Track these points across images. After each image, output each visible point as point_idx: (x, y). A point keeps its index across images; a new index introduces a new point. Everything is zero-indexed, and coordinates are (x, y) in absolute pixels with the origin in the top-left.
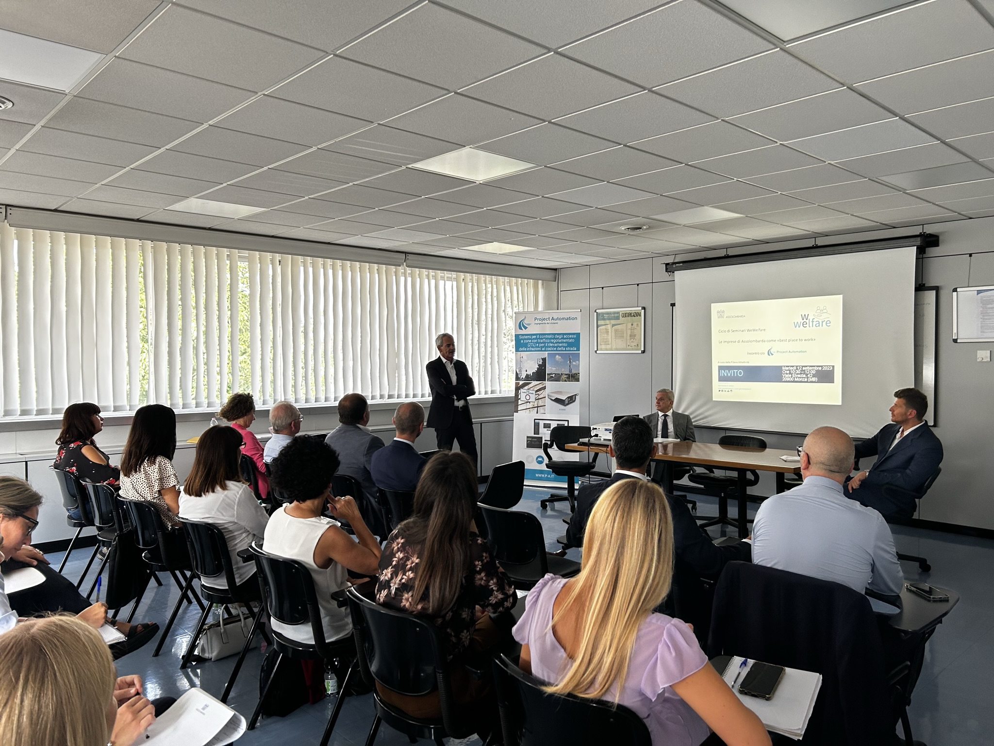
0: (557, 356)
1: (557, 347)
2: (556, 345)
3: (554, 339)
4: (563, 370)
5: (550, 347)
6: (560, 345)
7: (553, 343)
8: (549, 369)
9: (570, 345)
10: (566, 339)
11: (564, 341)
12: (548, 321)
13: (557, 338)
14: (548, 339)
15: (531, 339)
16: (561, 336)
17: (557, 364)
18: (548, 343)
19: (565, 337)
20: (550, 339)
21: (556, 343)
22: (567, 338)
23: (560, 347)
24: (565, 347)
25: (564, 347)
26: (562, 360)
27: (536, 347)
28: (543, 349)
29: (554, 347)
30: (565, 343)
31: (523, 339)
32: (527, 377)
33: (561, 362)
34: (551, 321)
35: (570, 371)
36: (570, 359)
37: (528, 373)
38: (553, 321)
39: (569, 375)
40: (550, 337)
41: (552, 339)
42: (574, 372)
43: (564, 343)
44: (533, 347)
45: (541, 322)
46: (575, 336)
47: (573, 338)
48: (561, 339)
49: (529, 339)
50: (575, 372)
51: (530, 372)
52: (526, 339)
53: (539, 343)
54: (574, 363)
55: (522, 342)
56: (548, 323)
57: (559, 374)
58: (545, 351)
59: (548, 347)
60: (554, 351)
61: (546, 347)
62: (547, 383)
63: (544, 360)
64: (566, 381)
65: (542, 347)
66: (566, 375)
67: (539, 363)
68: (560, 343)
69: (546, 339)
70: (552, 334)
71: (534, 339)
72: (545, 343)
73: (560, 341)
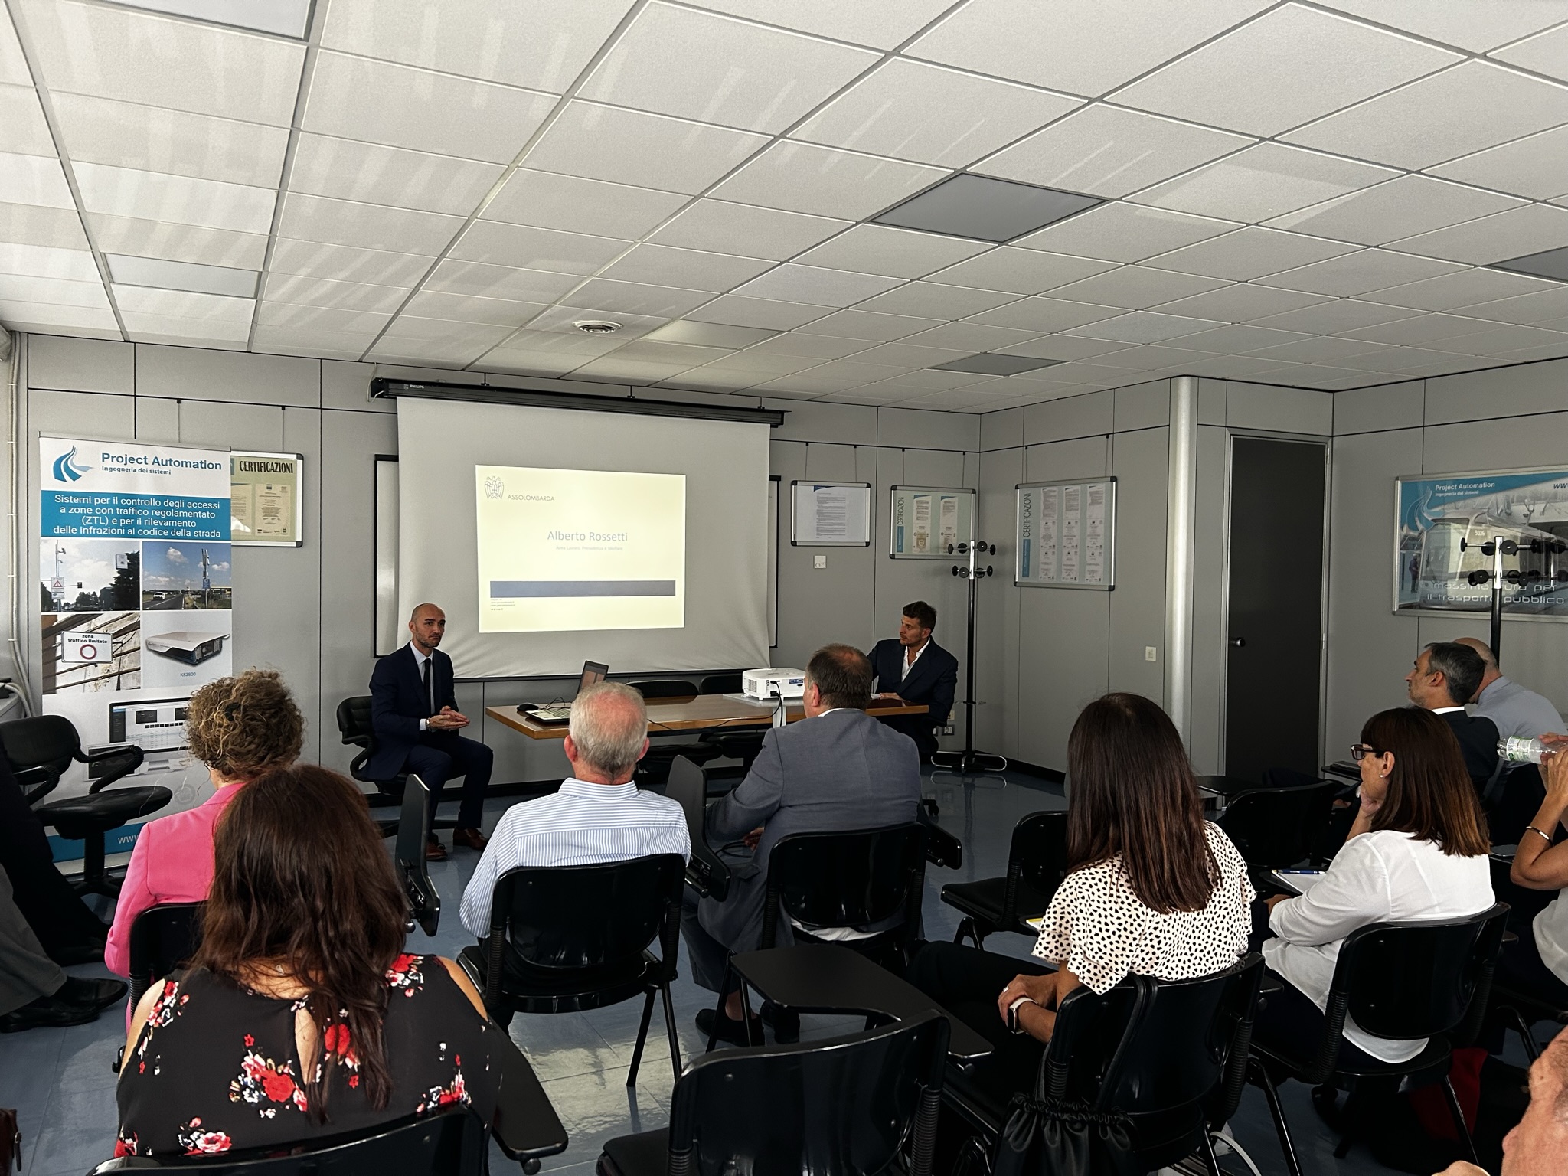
0: (172, 550)
1: (170, 529)
2: (167, 524)
3: (162, 508)
4: (187, 582)
5: (150, 528)
6: (179, 524)
7: (159, 518)
8: (148, 580)
9: (204, 525)
10: (193, 510)
11: (189, 515)
12: (143, 466)
13: (169, 508)
14: (143, 507)
15: (92, 506)
16: (181, 504)
17: (172, 568)
18: (144, 518)
19: (190, 505)
20: (150, 508)
21: (168, 519)
22: (197, 510)
23: (179, 529)
24: (192, 530)
25: (188, 529)
26: (184, 559)
27: (112, 526)
28: (131, 532)
29: (163, 528)
30: (192, 519)
31: (68, 506)
32: (84, 601)
33: (181, 564)
34: (150, 467)
35: (207, 584)
36: (205, 558)
37: (87, 590)
38: (156, 467)
39: (202, 593)
40: (152, 503)
41: (156, 508)
42: (215, 586)
43: (187, 519)
44: (98, 526)
45: (122, 466)
46: (217, 506)
47: (211, 511)
48: (179, 510)
49: (86, 506)
50: (218, 587)
51: (94, 588)
52: (74, 505)
53: (119, 517)
54: (216, 567)
55: (63, 510)
56: (140, 471)
57: (177, 592)
58: (136, 536)
59: (143, 527)
60: (163, 537)
61: (137, 528)
62: (143, 615)
63: (134, 558)
64: (194, 608)
65: (127, 527)
66: (195, 593)
67: (120, 566)
68: (177, 519)
69: (138, 508)
70: (157, 497)
71: (101, 506)
72: (135, 517)
73: (177, 514)
